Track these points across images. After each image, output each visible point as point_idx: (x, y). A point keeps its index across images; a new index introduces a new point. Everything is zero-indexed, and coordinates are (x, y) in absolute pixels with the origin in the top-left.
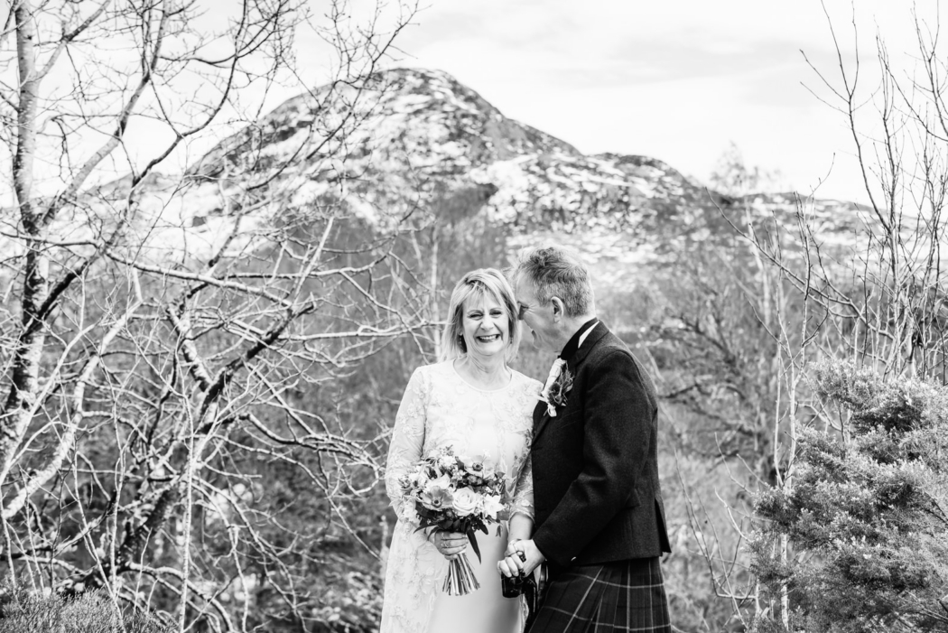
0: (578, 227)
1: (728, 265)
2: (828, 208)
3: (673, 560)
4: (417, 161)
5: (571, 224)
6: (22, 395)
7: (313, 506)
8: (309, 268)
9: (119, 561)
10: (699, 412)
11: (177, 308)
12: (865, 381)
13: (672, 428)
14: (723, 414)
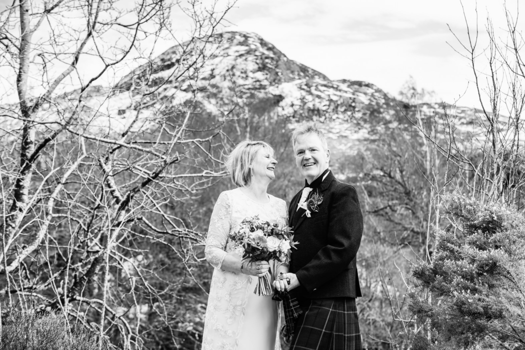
0: (327, 119)
1: (408, 141)
2: (463, 111)
3: (374, 301)
4: (240, 82)
5: (323, 118)
6: (19, 204)
7: (179, 268)
8: (176, 138)
9: (70, 295)
10: (390, 220)
11: (104, 159)
12: (471, 206)
13: (375, 229)
14: (403, 222)
